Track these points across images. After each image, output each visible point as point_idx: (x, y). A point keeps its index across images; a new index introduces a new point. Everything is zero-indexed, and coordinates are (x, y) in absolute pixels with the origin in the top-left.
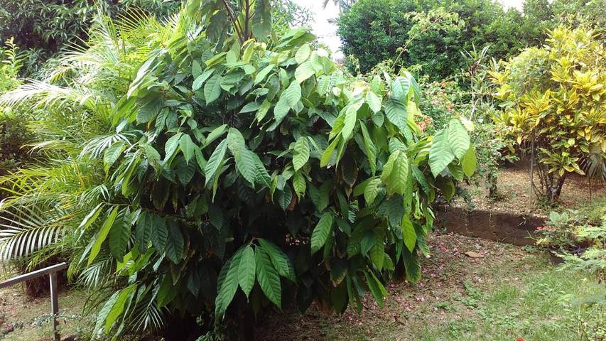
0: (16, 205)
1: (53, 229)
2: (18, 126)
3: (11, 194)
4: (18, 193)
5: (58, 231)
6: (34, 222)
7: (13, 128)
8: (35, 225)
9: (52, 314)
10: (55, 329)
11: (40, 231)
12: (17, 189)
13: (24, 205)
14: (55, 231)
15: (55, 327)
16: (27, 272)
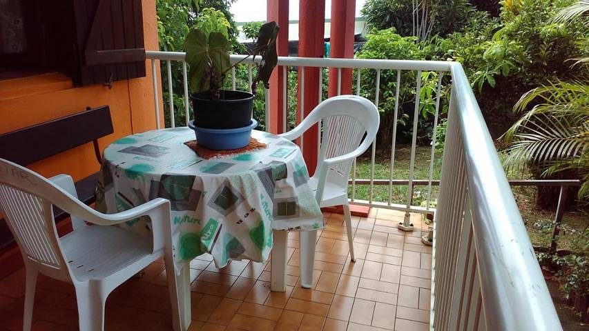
0: (547, 114)
1: (575, 143)
2: (568, 44)
3: (546, 102)
4: (552, 102)
5: (579, 146)
6: (560, 133)
7: (562, 46)
8: (560, 136)
9: (554, 222)
10: (554, 238)
11: (563, 141)
12: (552, 99)
13: (554, 115)
14: (576, 145)
15: (554, 236)
16: (542, 178)
